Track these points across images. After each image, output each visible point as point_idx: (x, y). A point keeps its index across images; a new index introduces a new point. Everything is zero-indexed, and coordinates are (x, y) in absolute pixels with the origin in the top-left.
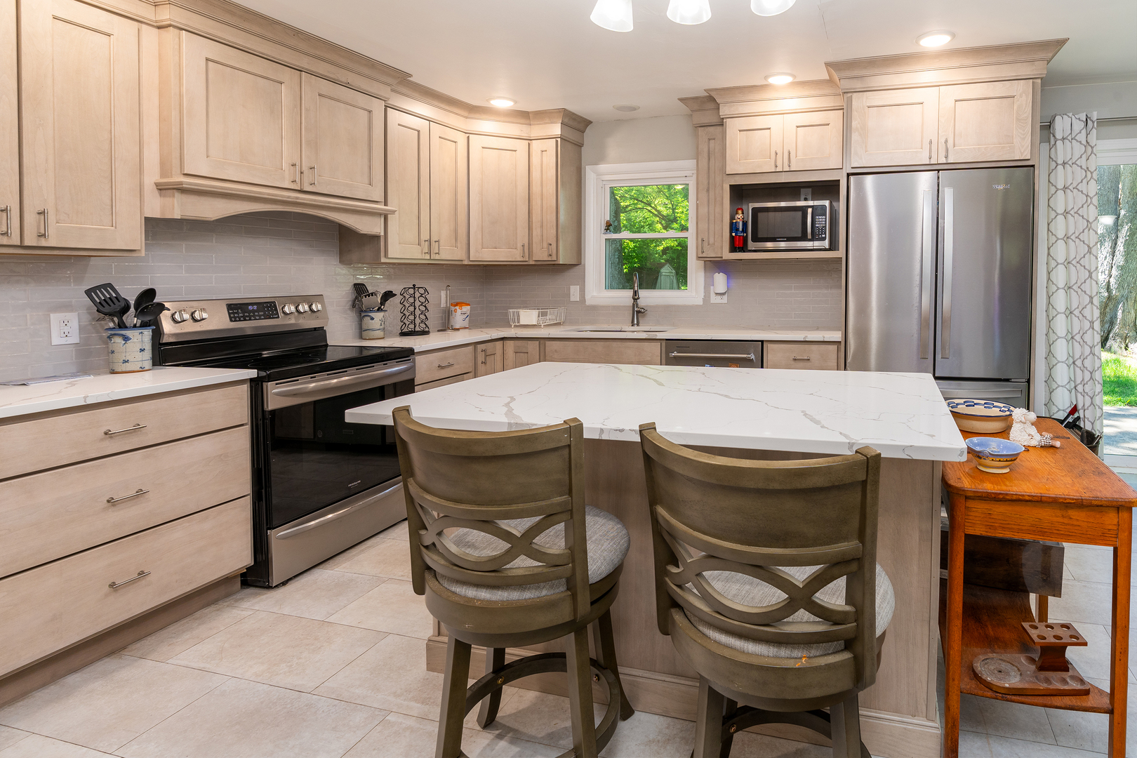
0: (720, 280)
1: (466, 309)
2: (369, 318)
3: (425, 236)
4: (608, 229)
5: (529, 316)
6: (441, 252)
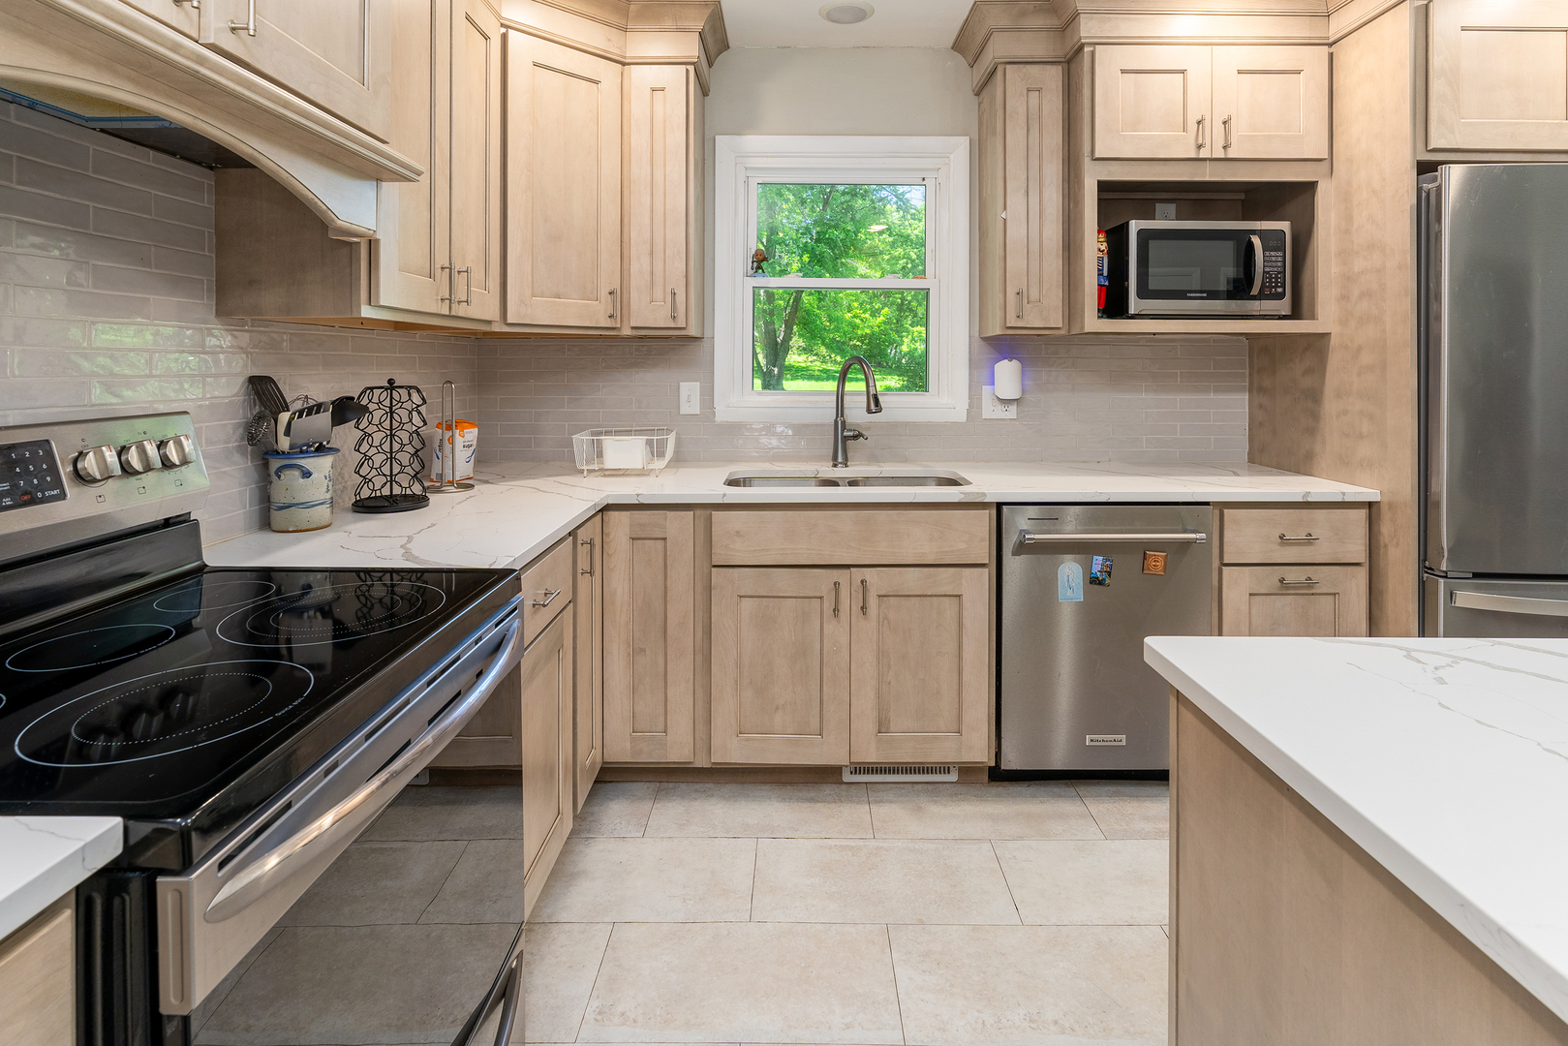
0: (1007, 375)
1: (471, 434)
2: (297, 473)
3: (441, 259)
4: (759, 267)
5: (624, 451)
6: (474, 299)
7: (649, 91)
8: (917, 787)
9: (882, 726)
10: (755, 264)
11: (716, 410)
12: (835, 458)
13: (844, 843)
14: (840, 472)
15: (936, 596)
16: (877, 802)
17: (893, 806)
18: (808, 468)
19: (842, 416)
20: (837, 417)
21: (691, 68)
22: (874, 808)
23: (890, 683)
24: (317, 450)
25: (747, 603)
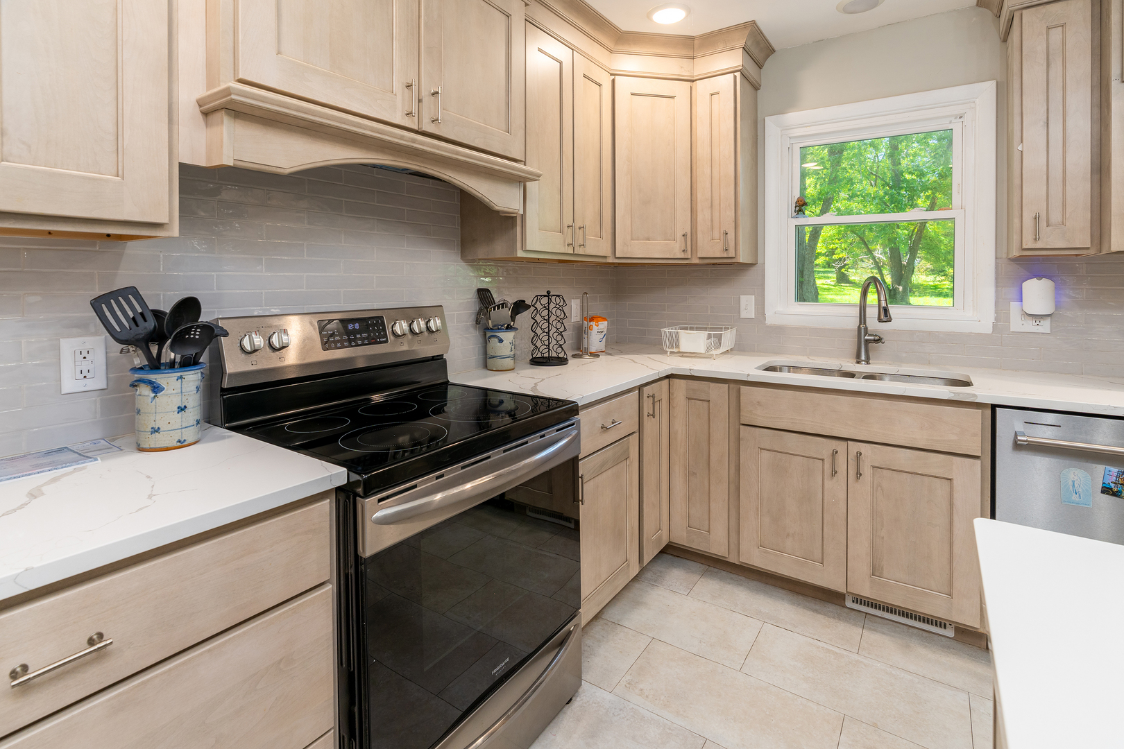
0: (1038, 293)
1: (603, 325)
2: (496, 340)
3: (568, 220)
4: (800, 210)
5: (694, 341)
6: (587, 243)
7: (709, 96)
8: (911, 630)
9: (876, 571)
10: (797, 208)
11: (766, 316)
12: (858, 356)
13: (831, 648)
14: (863, 368)
15: (926, 475)
16: (870, 629)
17: (884, 636)
18: (834, 364)
19: (865, 323)
20: (860, 324)
21: (738, 74)
22: (866, 633)
23: (883, 538)
24: (507, 328)
25: (765, 454)
